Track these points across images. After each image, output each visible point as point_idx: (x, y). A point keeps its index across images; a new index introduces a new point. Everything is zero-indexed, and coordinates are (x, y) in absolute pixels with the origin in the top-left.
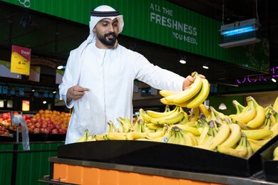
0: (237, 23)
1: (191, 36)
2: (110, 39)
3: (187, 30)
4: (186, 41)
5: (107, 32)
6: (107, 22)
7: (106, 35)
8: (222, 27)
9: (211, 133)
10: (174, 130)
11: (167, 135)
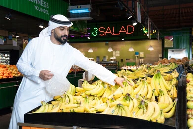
0: (79, 7)
1: (45, 9)
2: (64, 39)
3: (43, 5)
4: (43, 12)
5: (63, 35)
6: (64, 28)
7: (62, 36)
8: (70, 7)
9: (142, 107)
10: (119, 106)
11: (114, 108)
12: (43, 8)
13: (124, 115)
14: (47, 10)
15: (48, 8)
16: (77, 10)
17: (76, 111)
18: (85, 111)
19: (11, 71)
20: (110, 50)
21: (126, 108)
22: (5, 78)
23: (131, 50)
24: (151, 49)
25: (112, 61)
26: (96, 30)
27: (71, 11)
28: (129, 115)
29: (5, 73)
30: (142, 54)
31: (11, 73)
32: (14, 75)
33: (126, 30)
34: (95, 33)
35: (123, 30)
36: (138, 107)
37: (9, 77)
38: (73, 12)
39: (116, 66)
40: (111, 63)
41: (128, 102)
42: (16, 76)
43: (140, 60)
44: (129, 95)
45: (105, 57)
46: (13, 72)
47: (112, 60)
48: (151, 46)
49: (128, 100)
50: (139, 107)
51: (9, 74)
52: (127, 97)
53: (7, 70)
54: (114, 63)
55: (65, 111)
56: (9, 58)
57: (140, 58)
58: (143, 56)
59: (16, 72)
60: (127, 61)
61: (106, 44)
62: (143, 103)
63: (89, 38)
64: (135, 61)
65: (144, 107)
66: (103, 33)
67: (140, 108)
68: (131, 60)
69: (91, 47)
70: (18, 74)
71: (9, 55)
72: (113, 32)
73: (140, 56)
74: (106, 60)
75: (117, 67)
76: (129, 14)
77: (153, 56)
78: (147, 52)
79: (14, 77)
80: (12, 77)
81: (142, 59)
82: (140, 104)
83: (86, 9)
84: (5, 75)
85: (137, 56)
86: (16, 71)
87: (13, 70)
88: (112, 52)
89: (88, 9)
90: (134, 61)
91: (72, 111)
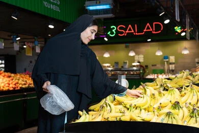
0: (98, 2)
4: (53, 9)
8: (87, 3)
9: (194, 116)
10: (169, 114)
11: (163, 117)
12: (53, 4)
13: (175, 123)
14: (58, 6)
15: (59, 3)
16: (96, 6)
17: (123, 120)
18: (131, 119)
19: (17, 81)
20: (132, 54)
21: (176, 116)
22: (11, 89)
23: (159, 53)
24: (186, 52)
25: (135, 68)
26: (114, 28)
27: (88, 8)
28: (180, 123)
29: (10, 83)
30: (172, 59)
31: (18, 83)
32: (21, 86)
33: (153, 29)
34: (112, 33)
35: (148, 28)
36: (190, 116)
37: (15, 88)
38: (91, 8)
39: (139, 74)
40: (133, 70)
41: (177, 111)
42: (24, 86)
43: (171, 66)
44: (178, 103)
45: (125, 63)
46: (20, 82)
47: (134, 66)
48: (186, 49)
49: (177, 108)
50: (192, 115)
51: (15, 85)
52: (176, 105)
53: (12, 80)
54: (136, 70)
55: (110, 119)
56: (3, 66)
57: (171, 64)
58: (174, 62)
59: (23, 83)
60: (154, 68)
61: (127, 47)
62: (195, 111)
63: (106, 39)
64: (164, 68)
65: (197, 115)
66: (122, 33)
67: (192, 117)
68: (159, 67)
69: (107, 50)
70: (25, 84)
71: (3, 62)
72: (135, 32)
73: (171, 61)
74: (127, 66)
75: (141, 75)
76: (161, 9)
77: (188, 60)
78: (179, 56)
79: (20, 88)
80: (19, 88)
81: (173, 66)
82: (193, 112)
83: (107, 4)
84: (11, 86)
85: (167, 62)
86: (23, 81)
87: (19, 80)
88: (134, 57)
89: (109, 4)
90: (162, 68)
91: (118, 120)
